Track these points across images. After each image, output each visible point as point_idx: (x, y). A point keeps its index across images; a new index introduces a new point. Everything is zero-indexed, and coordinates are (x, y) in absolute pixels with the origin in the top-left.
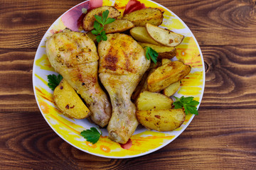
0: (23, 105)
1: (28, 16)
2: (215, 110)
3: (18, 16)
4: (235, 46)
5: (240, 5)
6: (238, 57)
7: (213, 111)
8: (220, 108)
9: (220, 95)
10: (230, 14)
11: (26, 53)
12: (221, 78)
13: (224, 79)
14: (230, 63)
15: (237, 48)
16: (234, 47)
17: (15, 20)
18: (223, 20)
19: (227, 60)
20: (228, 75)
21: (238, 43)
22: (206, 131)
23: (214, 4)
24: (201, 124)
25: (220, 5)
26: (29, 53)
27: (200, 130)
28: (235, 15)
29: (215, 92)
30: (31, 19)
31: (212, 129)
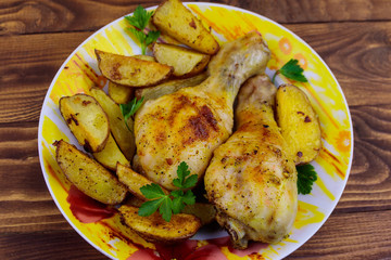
0: (11, 221)
1: (28, 72)
2: (363, 214)
3: (12, 71)
4: (377, 106)
5: (372, 46)
6: (384, 123)
7: (359, 215)
8: (372, 210)
9: (368, 187)
10: (359, 60)
11: (21, 129)
12: (364, 158)
13: (369, 159)
14: (374, 133)
15: (381, 110)
16: (376, 109)
17: (6, 79)
18: (349, 68)
19: (367, 128)
20: (374, 152)
21: (381, 101)
22: (355, 253)
23: (331, 46)
24: (341, 240)
25: (341, 47)
26: (27, 130)
27: (343, 252)
28: (367, 60)
29: (358, 183)
30: (33, 76)
31: (364, 248)
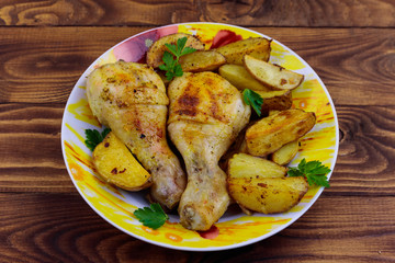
0: (42, 183)
1: (60, 60)
2: (357, 198)
3: (46, 59)
4: (385, 107)
5: (390, 52)
6: (390, 122)
7: (353, 198)
8: (366, 195)
9: (364, 176)
10: (375, 64)
12: (365, 152)
13: (370, 153)
14: (378, 130)
15: (389, 110)
16: (384, 109)
17: (40, 65)
18: (365, 72)
19: (372, 126)
20: (376, 147)
21: (390, 103)
22: (344, 229)
23: (350, 49)
24: (334, 218)
25: (359, 52)
27: (333, 227)
28: (383, 65)
29: (356, 172)
30: (65, 65)
31: (354, 226)
